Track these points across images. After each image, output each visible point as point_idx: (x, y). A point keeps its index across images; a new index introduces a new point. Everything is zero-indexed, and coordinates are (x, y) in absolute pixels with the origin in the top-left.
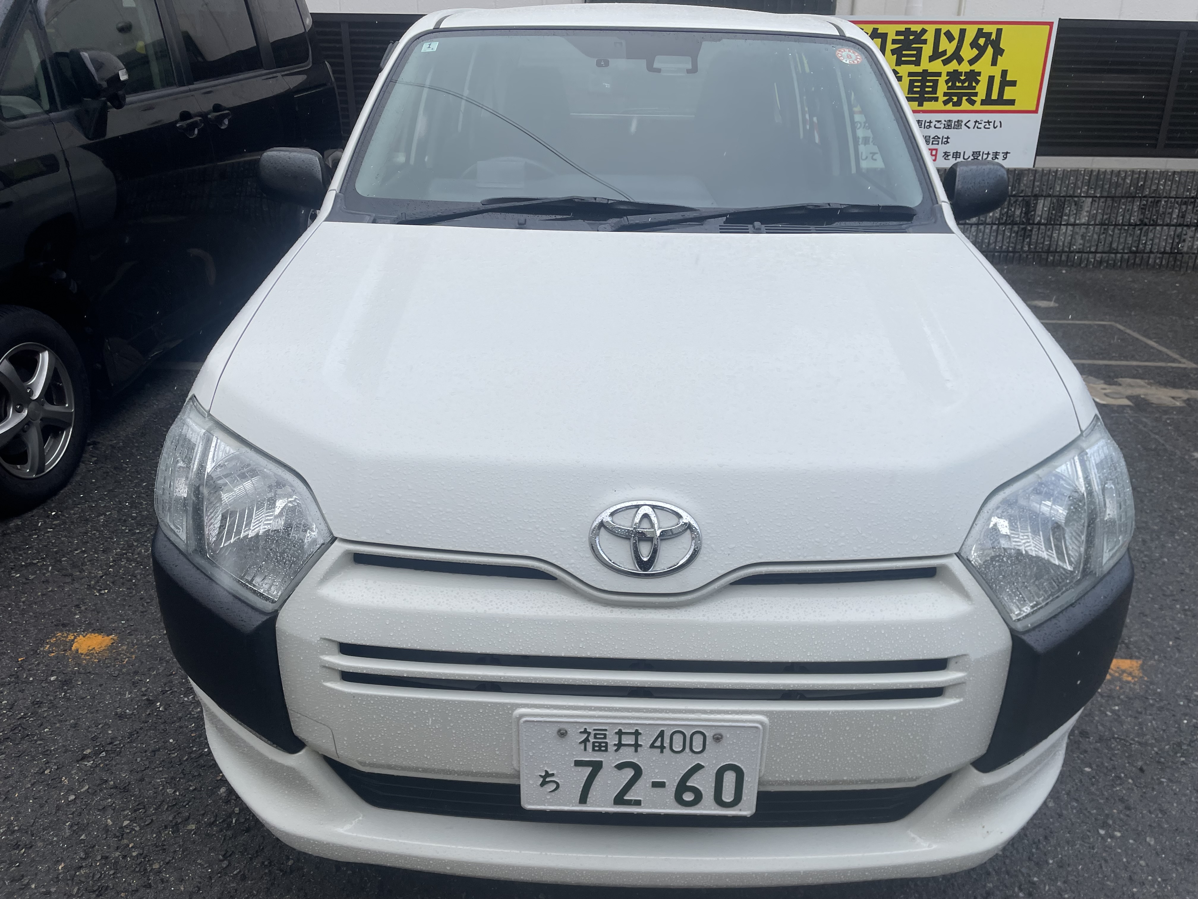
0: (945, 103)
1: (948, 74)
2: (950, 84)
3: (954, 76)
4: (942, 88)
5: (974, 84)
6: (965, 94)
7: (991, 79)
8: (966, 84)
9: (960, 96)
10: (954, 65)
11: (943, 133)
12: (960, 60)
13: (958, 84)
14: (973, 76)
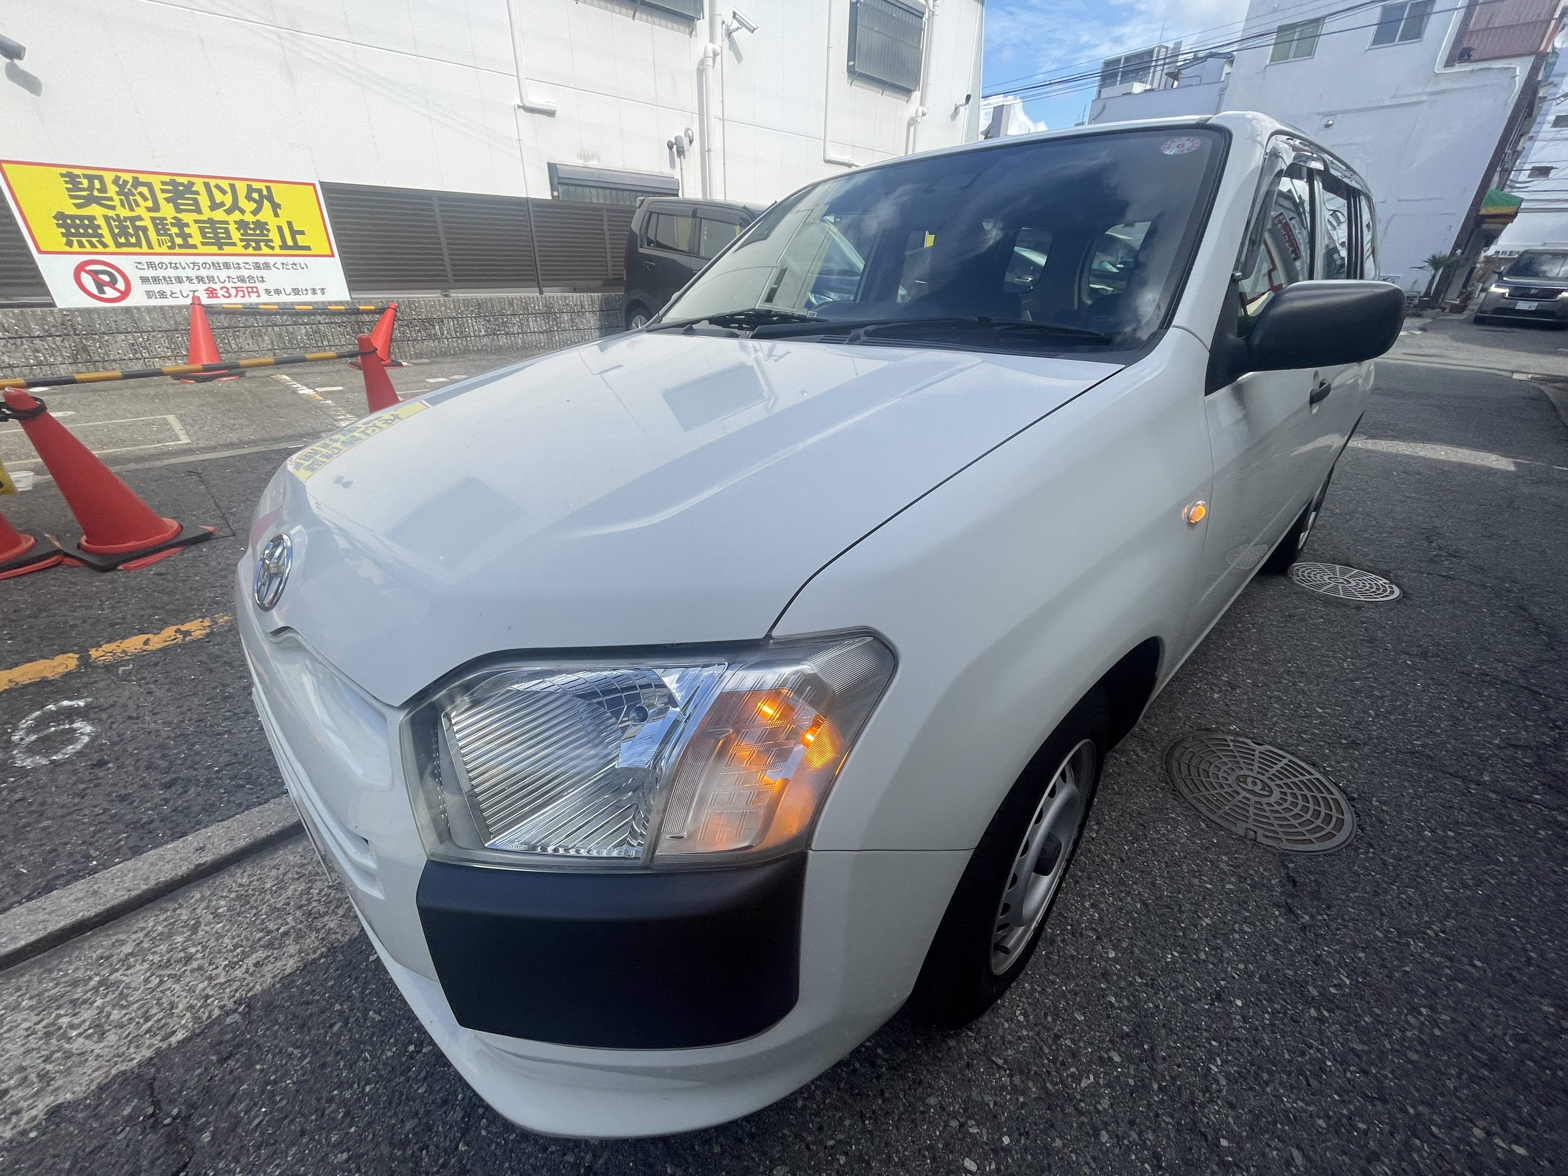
0: (246, 247)
1: (236, 222)
2: (242, 231)
3: (242, 225)
4: (236, 235)
5: (265, 232)
6: (262, 241)
7: (280, 229)
8: (258, 232)
9: (257, 242)
10: (237, 216)
11: (255, 273)
12: (243, 212)
13: (249, 232)
14: (261, 226)
